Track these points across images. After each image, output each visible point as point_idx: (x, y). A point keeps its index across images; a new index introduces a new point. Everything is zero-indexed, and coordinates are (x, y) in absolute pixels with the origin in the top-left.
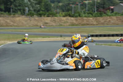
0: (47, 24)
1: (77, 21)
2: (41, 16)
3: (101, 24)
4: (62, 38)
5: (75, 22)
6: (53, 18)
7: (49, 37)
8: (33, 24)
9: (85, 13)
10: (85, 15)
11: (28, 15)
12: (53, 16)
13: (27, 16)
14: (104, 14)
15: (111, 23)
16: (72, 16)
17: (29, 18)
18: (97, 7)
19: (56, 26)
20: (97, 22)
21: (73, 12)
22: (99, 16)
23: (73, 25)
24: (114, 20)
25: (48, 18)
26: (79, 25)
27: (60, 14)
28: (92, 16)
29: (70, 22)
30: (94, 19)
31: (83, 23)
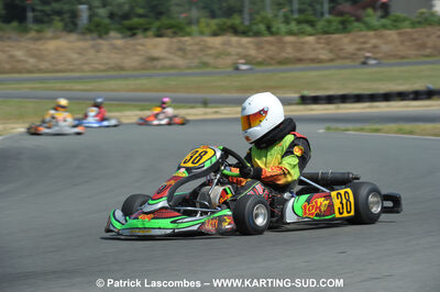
0: (156, 63)
1: (262, 48)
2: (134, 35)
3: (347, 58)
4: (208, 110)
5: (253, 52)
6: (175, 40)
8: (107, 64)
9: (287, 21)
10: (289, 27)
11: (89, 30)
12: (175, 34)
13: (83, 33)
14: (356, 24)
15: (379, 55)
16: (244, 33)
17: (91, 43)
19: (189, 68)
20: (331, 51)
21: (247, 17)
22: (337, 31)
24: (392, 42)
25: (159, 39)
26: (269, 64)
27: (203, 25)
28: (313, 32)
29: (238, 54)
30: (322, 41)
31: (285, 55)
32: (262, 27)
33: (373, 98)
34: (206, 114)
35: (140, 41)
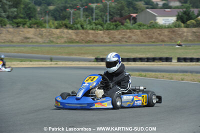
0: (28, 40)
1: (77, 35)
2: (18, 26)
3: (117, 42)
4: (52, 63)
5: (74, 37)
6: (38, 30)
7: (31, 61)
8: (5, 39)
9: (90, 23)
10: (91, 26)
12: (38, 27)
14: (122, 26)
15: (131, 41)
16: (71, 28)
18: (110, 15)
19: (44, 43)
20: (110, 38)
21: (71, 20)
22: (113, 29)
23: (71, 41)
24: (137, 35)
25: (30, 29)
26: (82, 43)
27: (51, 23)
28: (102, 29)
29: (67, 37)
30: (106, 33)
31: (88, 39)
32: (79, 26)
33: (128, 60)
34: (51, 64)
35: (21, 30)
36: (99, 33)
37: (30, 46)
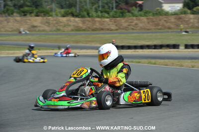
0: (35, 28)
1: (85, 23)
2: (25, 15)
3: (123, 29)
5: (81, 25)
6: (45, 18)
7: (39, 50)
8: (12, 28)
9: (96, 11)
10: (97, 14)
11: (4, 12)
12: (45, 15)
14: (128, 14)
15: (138, 28)
16: (77, 16)
17: (5, 18)
18: (116, 2)
19: (51, 31)
20: (116, 25)
21: (78, 9)
22: (119, 17)
23: (78, 29)
24: (144, 22)
25: (37, 18)
26: (89, 31)
28: (109, 16)
29: (74, 26)
30: (112, 21)
31: (95, 27)
32: (85, 13)
33: (136, 47)
35: (28, 18)
36: (106, 21)
37: (37, 34)
